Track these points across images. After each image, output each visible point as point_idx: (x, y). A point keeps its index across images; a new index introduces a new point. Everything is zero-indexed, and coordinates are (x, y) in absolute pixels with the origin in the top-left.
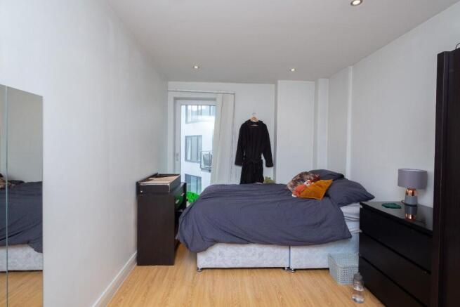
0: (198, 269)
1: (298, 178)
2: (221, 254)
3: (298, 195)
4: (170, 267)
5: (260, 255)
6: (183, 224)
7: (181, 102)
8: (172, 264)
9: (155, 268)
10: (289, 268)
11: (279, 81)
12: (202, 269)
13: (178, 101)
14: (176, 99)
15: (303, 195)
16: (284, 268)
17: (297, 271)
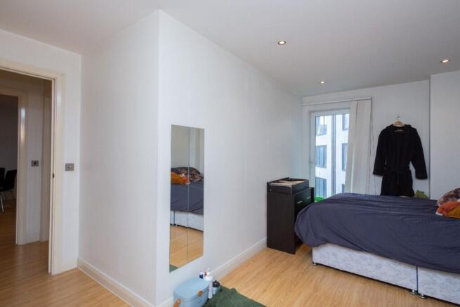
0: (313, 263)
1: (452, 193)
2: (334, 255)
3: (446, 214)
4: (291, 255)
5: (378, 267)
6: (300, 221)
7: (316, 114)
8: (294, 253)
9: (279, 253)
10: (417, 291)
11: (432, 76)
12: (317, 264)
13: (312, 114)
14: (311, 112)
15: (452, 214)
16: (410, 290)
17: (429, 299)
